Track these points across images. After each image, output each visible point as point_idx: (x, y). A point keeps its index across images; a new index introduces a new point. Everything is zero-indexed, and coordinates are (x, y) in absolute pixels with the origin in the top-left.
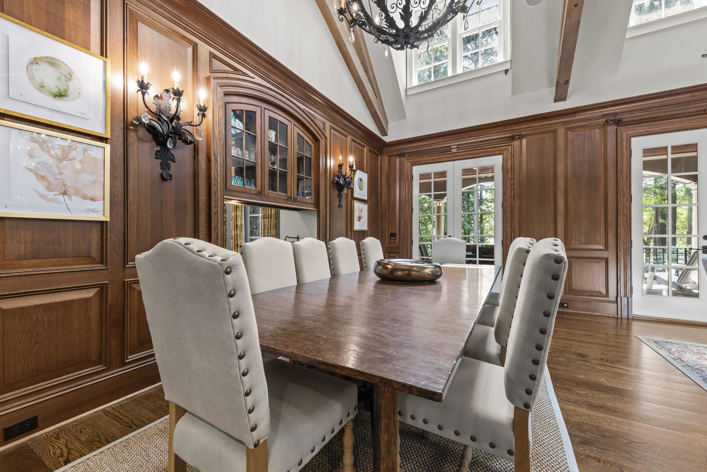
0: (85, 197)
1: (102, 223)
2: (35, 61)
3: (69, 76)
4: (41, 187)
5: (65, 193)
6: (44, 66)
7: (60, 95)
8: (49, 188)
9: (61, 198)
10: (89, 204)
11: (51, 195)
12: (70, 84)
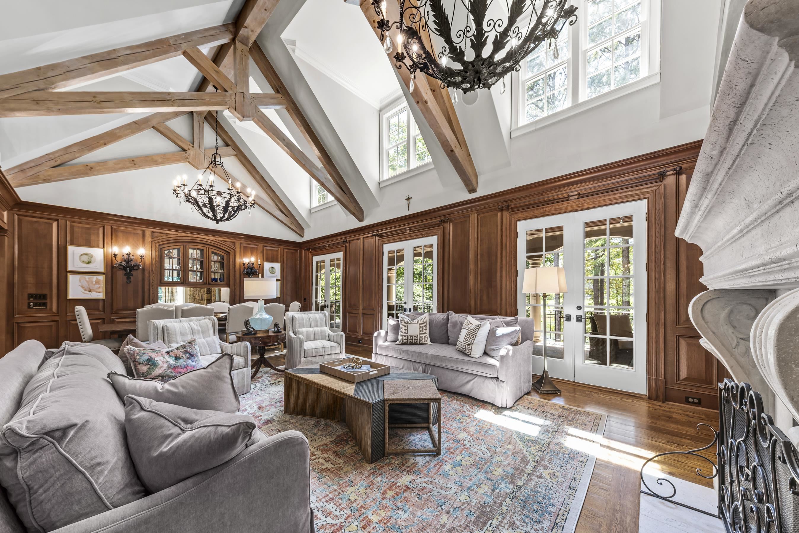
0: (97, 292)
1: (103, 299)
2: (82, 255)
3: (92, 256)
4: (83, 290)
5: (90, 291)
6: (84, 256)
7: (89, 263)
8: (85, 290)
9: (89, 293)
10: (98, 294)
11: (86, 292)
12: (92, 259)
